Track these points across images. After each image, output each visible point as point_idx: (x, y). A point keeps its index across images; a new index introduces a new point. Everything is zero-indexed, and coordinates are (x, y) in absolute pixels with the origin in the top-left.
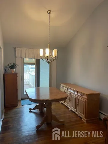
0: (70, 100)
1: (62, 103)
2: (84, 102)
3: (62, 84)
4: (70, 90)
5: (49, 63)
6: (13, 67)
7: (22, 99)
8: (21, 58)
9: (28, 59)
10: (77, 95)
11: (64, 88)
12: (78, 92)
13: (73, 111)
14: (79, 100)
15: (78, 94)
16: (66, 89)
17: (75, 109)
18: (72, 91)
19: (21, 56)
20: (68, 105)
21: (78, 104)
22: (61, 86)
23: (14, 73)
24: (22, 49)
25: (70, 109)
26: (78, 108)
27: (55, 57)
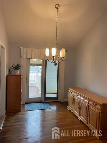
0: (80, 108)
1: (70, 110)
2: (97, 113)
3: (70, 89)
4: (79, 97)
5: (55, 64)
6: (17, 68)
7: (26, 103)
8: (27, 58)
9: (35, 60)
10: (88, 103)
11: (73, 93)
12: (89, 100)
13: (82, 122)
14: (91, 110)
15: (90, 102)
16: (75, 94)
17: (86, 119)
18: (82, 98)
19: (27, 56)
20: (77, 114)
21: (90, 115)
22: (70, 91)
23: (18, 75)
24: (28, 49)
25: (79, 118)
26: (89, 119)
27: (63, 57)
